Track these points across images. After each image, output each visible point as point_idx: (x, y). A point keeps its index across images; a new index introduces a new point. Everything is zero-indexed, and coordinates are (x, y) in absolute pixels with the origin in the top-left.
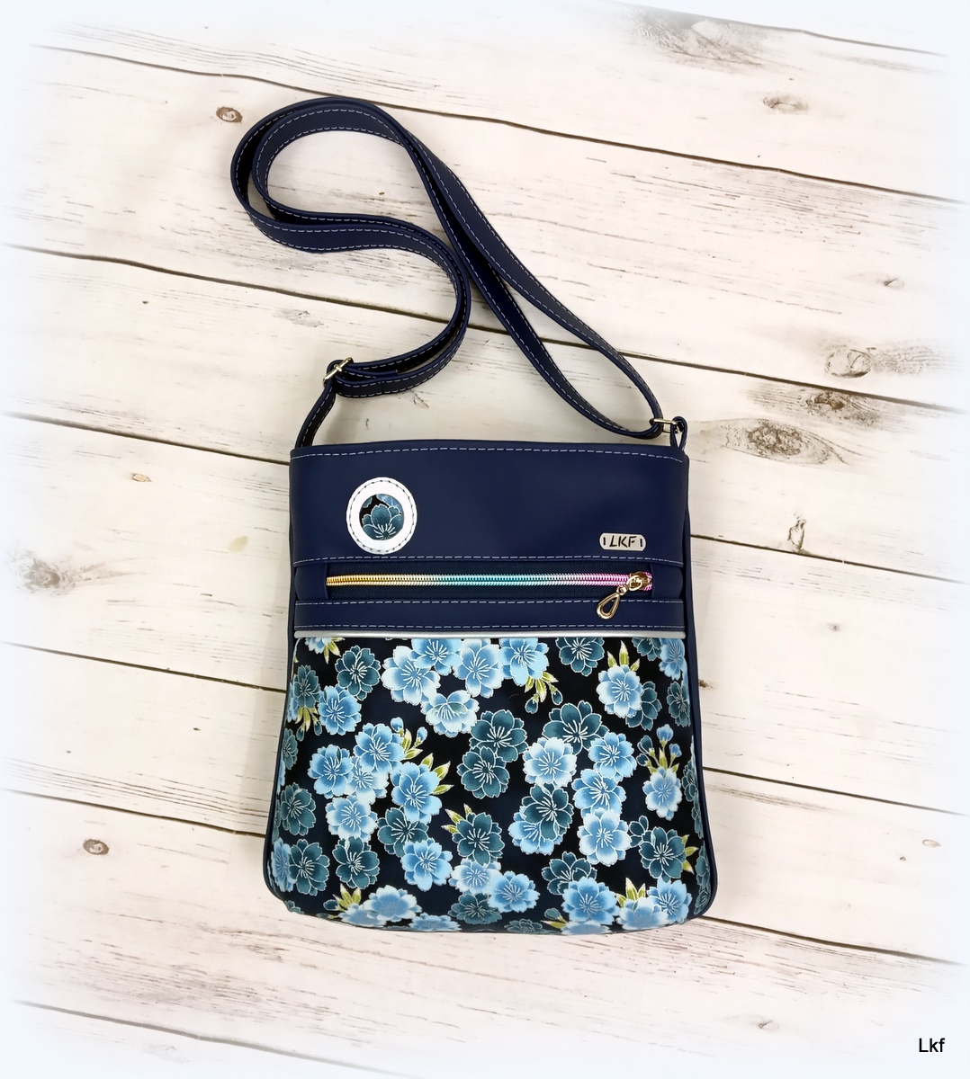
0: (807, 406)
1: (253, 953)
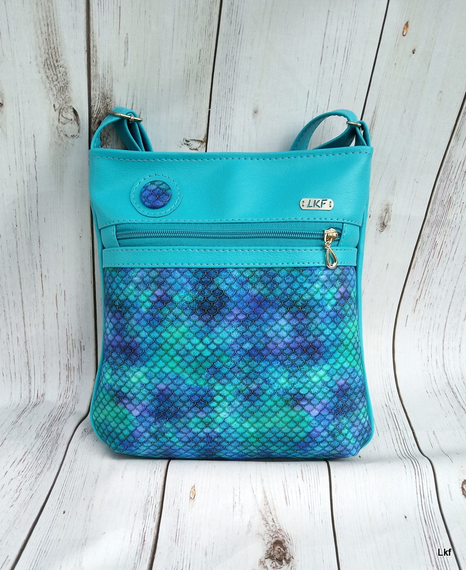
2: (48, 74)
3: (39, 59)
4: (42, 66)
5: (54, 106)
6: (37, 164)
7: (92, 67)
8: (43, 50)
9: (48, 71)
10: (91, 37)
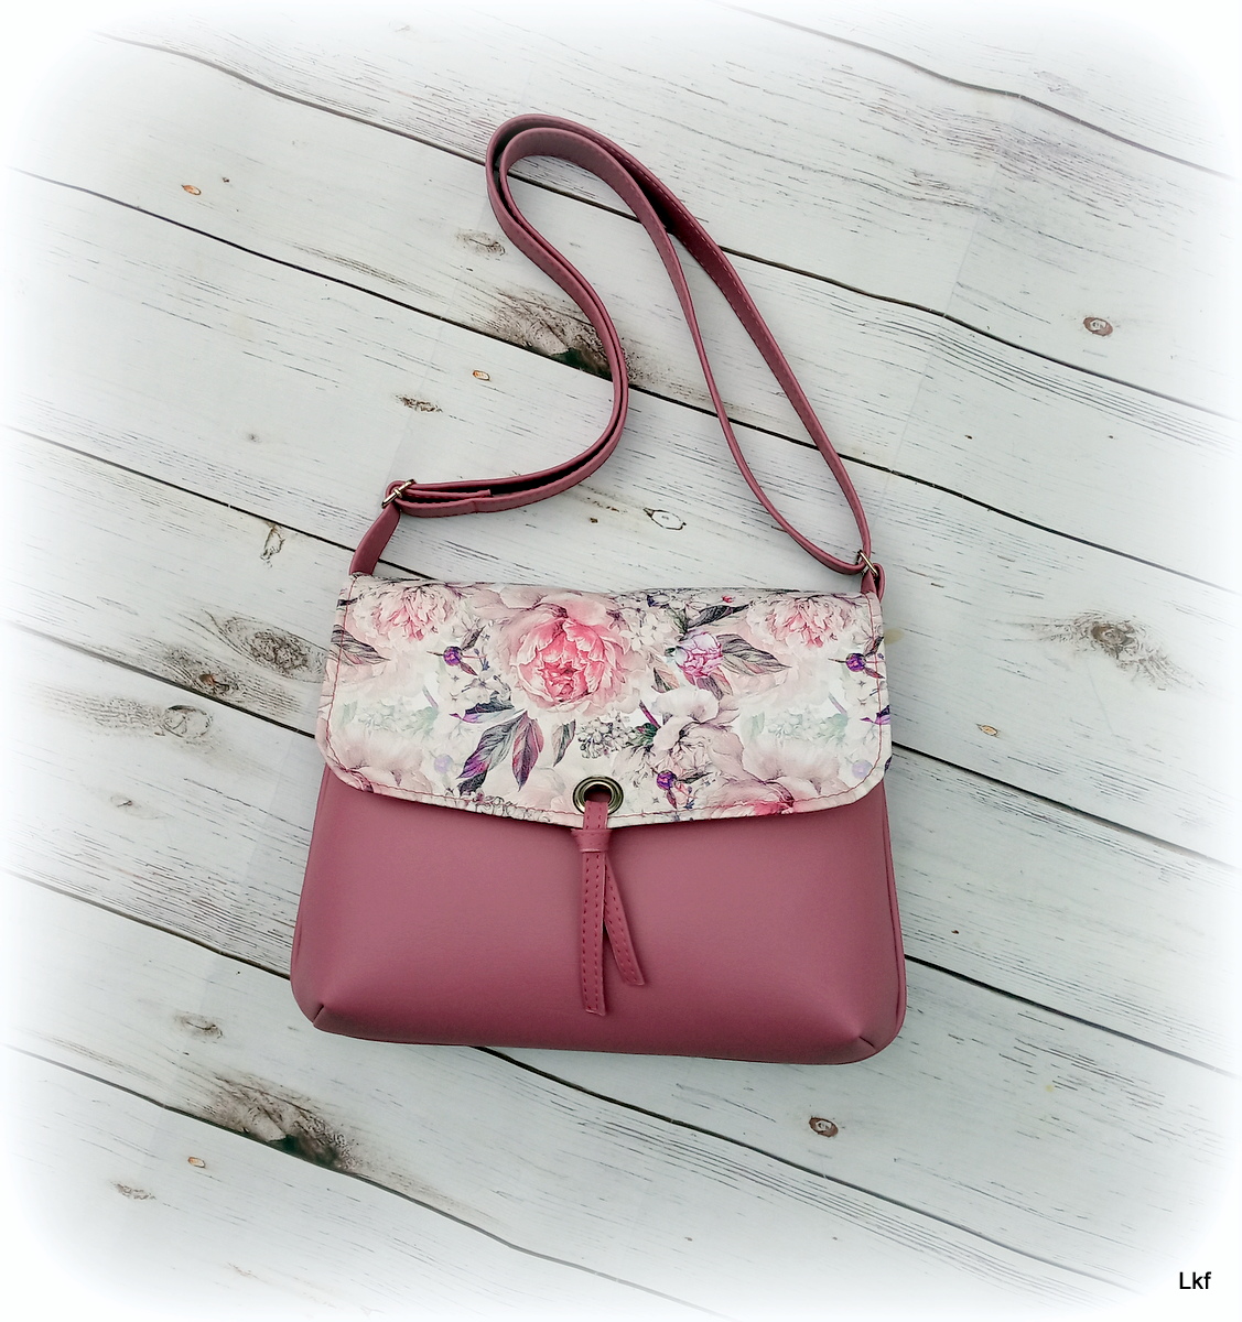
0: (239, 683)
1: (944, 181)
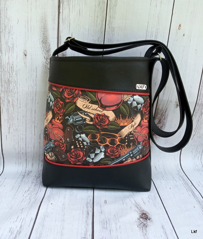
2: (43, 45)
3: (40, 40)
4: (41, 42)
5: (44, 57)
6: (37, 79)
7: (59, 44)
8: (42, 37)
9: (43, 44)
10: (59, 33)
